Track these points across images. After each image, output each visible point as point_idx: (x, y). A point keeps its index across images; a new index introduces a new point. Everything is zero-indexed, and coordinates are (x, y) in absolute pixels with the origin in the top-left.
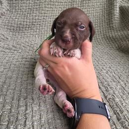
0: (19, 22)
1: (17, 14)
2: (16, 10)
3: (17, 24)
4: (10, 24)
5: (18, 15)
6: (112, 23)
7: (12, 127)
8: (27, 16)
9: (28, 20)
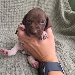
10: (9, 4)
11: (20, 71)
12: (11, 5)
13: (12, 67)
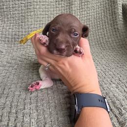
0: (14, 33)
1: (10, 23)
2: (8, 18)
3: (12, 35)
4: (4, 36)
5: (12, 25)
6: (117, 25)
8: (22, 25)
9: (24, 30)
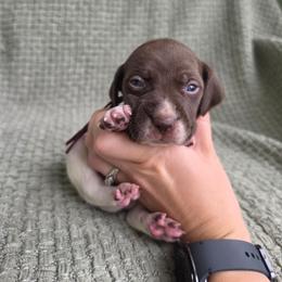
7: (67, 274)
10: (30, 18)
11: (38, 257)
12: (37, 24)
13: (10, 238)
